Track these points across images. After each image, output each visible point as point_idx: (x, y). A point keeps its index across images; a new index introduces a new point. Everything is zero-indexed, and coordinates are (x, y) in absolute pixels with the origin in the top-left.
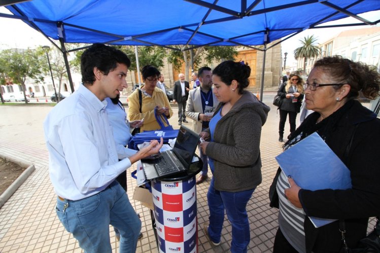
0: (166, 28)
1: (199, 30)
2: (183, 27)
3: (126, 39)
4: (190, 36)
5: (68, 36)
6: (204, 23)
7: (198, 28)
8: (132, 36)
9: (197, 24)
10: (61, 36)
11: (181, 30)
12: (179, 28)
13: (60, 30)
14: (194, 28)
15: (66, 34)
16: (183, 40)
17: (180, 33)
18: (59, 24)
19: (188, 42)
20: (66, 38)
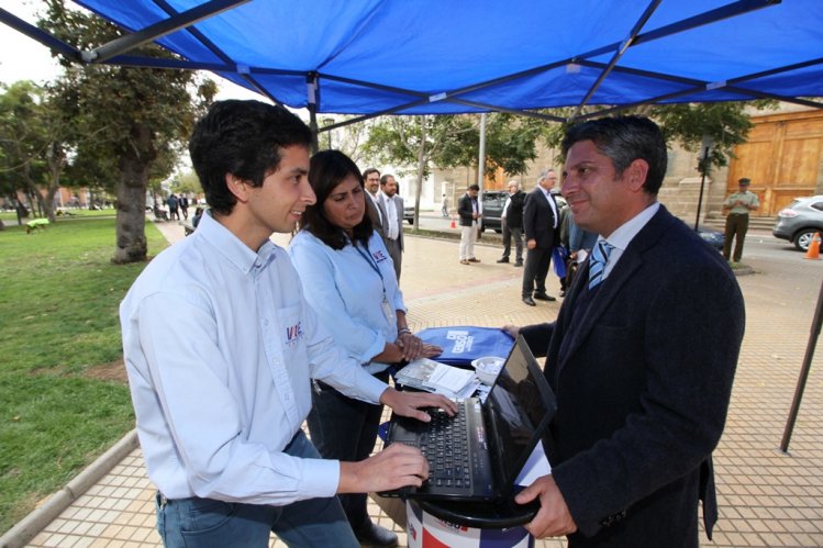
0: (532, 67)
1: (619, 63)
2: (580, 60)
3: (432, 99)
4: (594, 79)
5: (326, 98)
6: (637, 40)
7: (617, 56)
8: (448, 93)
9: (616, 47)
10: (312, 100)
11: (573, 68)
12: (569, 61)
13: (312, 88)
14: (605, 59)
15: (322, 96)
16: (576, 93)
17: (572, 75)
18: (311, 76)
19: (586, 97)
20: (322, 104)
